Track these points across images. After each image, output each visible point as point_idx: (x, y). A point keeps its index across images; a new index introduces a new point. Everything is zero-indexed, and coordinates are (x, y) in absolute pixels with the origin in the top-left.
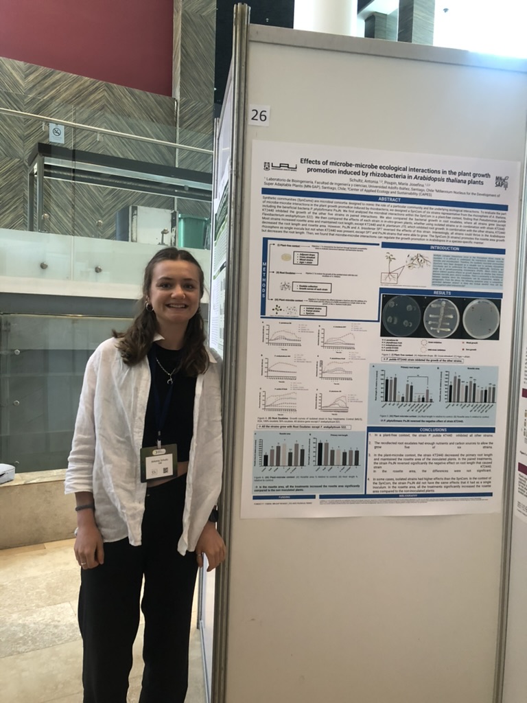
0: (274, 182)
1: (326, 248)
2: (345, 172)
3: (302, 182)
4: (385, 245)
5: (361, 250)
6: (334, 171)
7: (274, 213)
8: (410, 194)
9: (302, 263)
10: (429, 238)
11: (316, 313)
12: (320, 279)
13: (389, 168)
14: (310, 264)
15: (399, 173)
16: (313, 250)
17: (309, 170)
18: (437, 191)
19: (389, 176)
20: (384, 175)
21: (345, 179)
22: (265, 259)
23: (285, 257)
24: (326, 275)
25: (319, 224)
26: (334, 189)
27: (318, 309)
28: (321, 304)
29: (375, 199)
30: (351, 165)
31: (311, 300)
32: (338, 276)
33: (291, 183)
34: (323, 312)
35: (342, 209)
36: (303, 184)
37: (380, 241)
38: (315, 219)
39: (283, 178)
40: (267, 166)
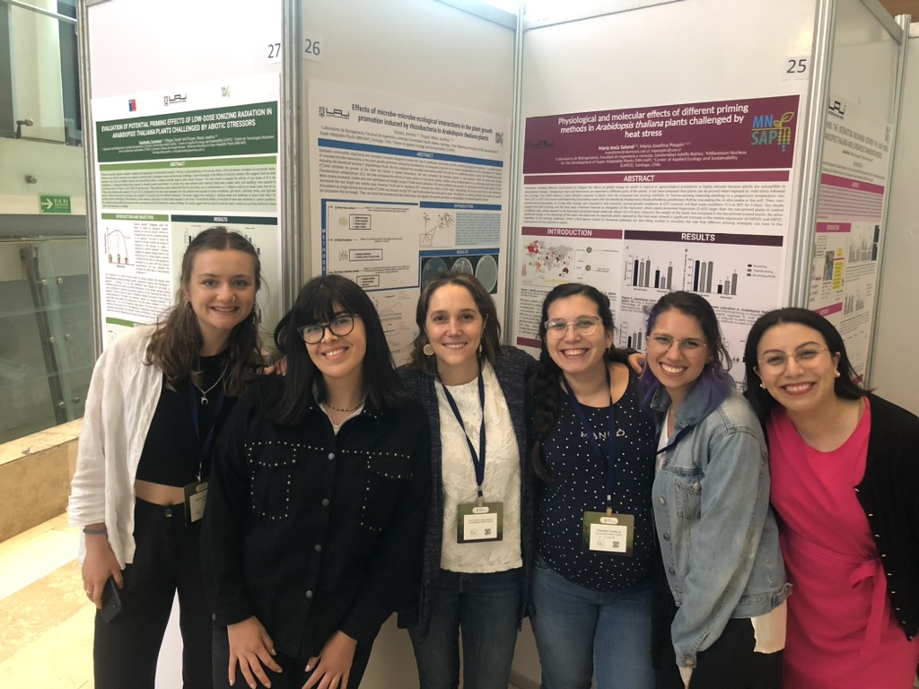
0: (329, 131)
1: (377, 210)
2: (390, 123)
3: (354, 132)
4: (424, 205)
5: (404, 210)
6: (380, 121)
7: (330, 169)
8: (440, 149)
9: (357, 228)
10: (453, 196)
11: (371, 284)
12: (372, 245)
13: (424, 120)
14: (364, 228)
15: (431, 126)
16: (366, 212)
17: (360, 118)
18: (459, 147)
19: (424, 129)
20: (421, 128)
21: (389, 130)
23: (343, 222)
24: (378, 240)
25: (370, 182)
27: (372, 279)
28: (374, 273)
29: (413, 153)
30: (394, 115)
31: (366, 269)
32: (387, 240)
33: (345, 133)
34: (375, 283)
35: (389, 165)
37: (418, 200)
38: (367, 177)
40: (323, 112)
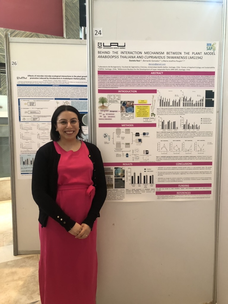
0: (20, 82)
1: (37, 101)
2: (42, 78)
3: (29, 82)
4: (56, 99)
5: (48, 101)
6: (38, 78)
7: (21, 91)
8: (62, 83)
9: (30, 105)
10: (69, 96)
11: (36, 120)
12: (36, 110)
13: (55, 76)
14: (33, 105)
15: (58, 77)
16: (34, 101)
17: (31, 78)
18: (71, 82)
20: (54, 78)
21: (42, 80)
22: (19, 105)
23: (25, 104)
24: (38, 109)
25: (35, 94)
26: (38, 83)
27: (36, 119)
28: (37, 117)
29: (51, 85)
30: (43, 76)
31: (34, 116)
32: (42, 109)
33: (25, 82)
34: (38, 119)
35: (41, 89)
36: (29, 83)
37: (54, 98)
38: (33, 93)
39: (23, 81)
40: (18, 78)
